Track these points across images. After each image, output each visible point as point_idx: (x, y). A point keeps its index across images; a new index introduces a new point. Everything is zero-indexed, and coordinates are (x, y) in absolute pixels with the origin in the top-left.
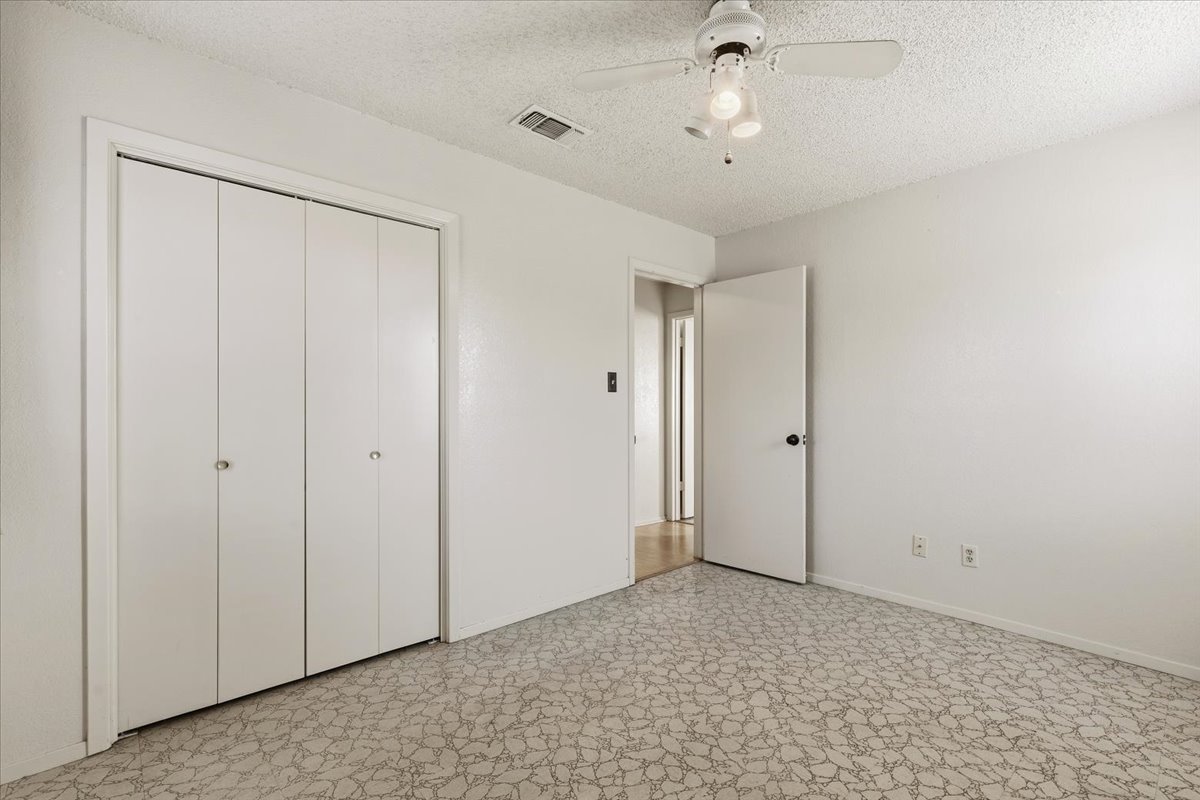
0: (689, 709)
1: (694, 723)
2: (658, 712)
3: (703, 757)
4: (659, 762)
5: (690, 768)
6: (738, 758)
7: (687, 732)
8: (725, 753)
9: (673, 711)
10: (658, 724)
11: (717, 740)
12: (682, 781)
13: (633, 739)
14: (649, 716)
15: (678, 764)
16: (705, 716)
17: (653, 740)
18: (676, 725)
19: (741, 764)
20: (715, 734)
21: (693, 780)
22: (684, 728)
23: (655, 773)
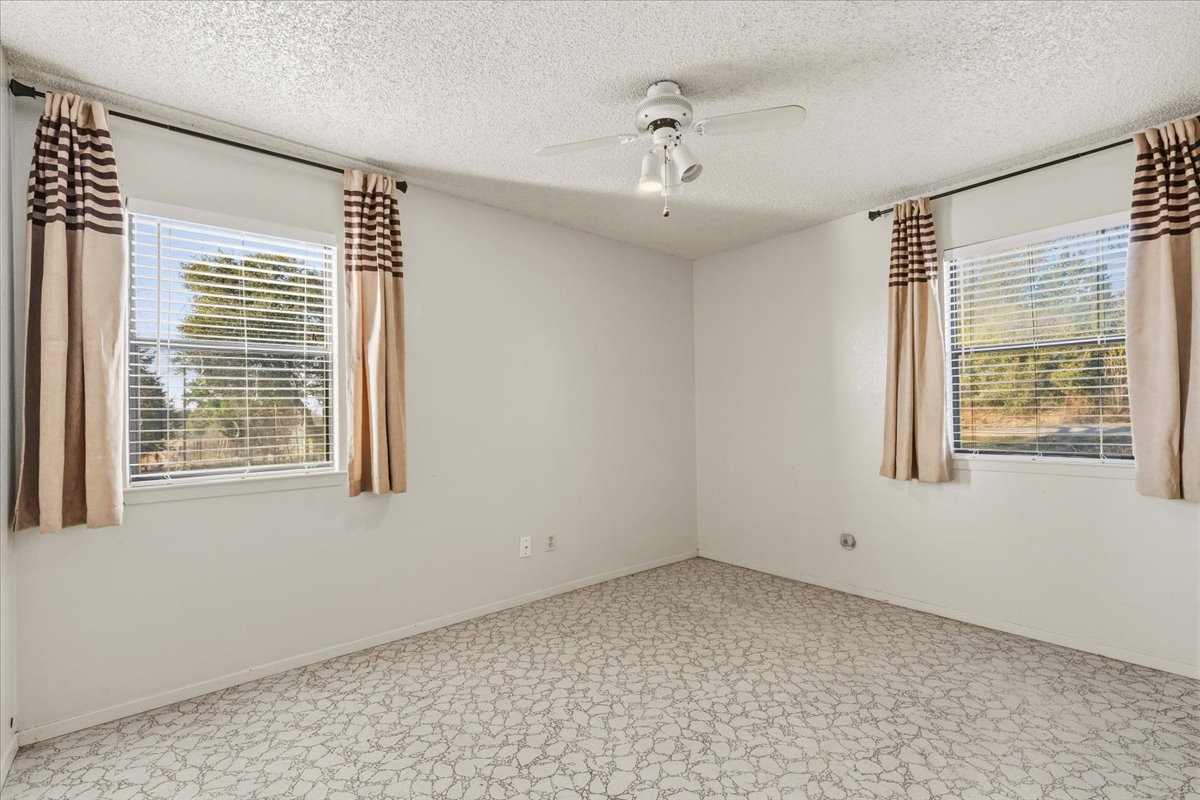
0: (709, 770)
1: (704, 751)
2: (744, 766)
3: (696, 720)
4: (734, 716)
5: (708, 711)
6: (667, 719)
7: (711, 742)
8: (676, 722)
9: (727, 767)
10: (741, 751)
11: (682, 734)
12: (713, 704)
13: (762, 735)
14: (753, 760)
15: (718, 715)
16: (692, 760)
17: (743, 734)
18: (722, 750)
19: (664, 714)
20: (683, 741)
21: (706, 705)
22: (714, 747)
23: (735, 709)
